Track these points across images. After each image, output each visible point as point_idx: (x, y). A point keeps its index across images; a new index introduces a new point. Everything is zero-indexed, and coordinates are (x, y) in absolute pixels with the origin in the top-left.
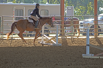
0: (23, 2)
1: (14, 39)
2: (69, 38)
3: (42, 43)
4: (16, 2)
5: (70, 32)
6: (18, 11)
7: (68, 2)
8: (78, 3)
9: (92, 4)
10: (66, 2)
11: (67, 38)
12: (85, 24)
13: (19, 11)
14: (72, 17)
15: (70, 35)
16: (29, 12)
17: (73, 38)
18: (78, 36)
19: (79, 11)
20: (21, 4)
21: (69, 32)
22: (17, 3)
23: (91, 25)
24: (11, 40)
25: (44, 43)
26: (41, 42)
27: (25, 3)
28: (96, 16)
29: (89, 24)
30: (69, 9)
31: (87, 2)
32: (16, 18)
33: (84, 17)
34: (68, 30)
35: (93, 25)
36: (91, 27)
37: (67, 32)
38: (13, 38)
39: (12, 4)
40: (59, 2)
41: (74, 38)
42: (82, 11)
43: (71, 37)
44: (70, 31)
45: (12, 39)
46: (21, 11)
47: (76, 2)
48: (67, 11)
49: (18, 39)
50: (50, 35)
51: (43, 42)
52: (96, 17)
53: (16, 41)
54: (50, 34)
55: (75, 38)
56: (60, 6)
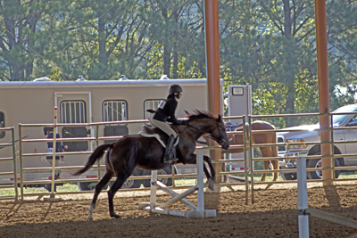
0: (84, 76)
1: (60, 200)
2: (239, 191)
3: (153, 211)
4: (61, 75)
5: (242, 169)
6: (68, 105)
7: (232, 70)
8: (266, 73)
9: (312, 75)
10: (226, 71)
11: (233, 191)
12: (292, 142)
13: (72, 105)
14: (246, 119)
15: (244, 178)
16: (107, 107)
17: (253, 190)
18: (270, 184)
19: (270, 98)
20: (78, 84)
21: (238, 170)
22: (67, 79)
23: (311, 146)
24: (48, 204)
25: (157, 208)
26: (148, 205)
27: (89, 79)
28: (325, 115)
29: (302, 140)
30: (235, 93)
31: (295, 70)
32: (65, 128)
33: (285, 118)
34: (235, 163)
35: (318, 146)
36: (311, 152)
37: (233, 169)
38: (57, 197)
39: (49, 84)
40: (201, 71)
41: (257, 190)
42: (277, 98)
43: (247, 187)
44: (244, 166)
45: (52, 199)
46: (77, 104)
47: (259, 71)
48: (231, 102)
49: (71, 200)
50: (177, 182)
51: (155, 206)
52: (327, 118)
53: (64, 208)
54: (177, 179)
55: (260, 189)
56: (206, 84)
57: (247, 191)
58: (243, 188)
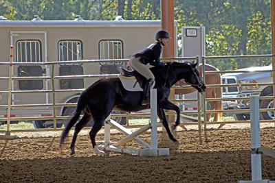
0: (40, 16)
1: (15, 138)
2: (192, 130)
3: (107, 149)
4: (16, 15)
5: (194, 109)
6: (23, 44)
7: (186, 12)
8: (219, 15)
9: (264, 17)
10: (179, 13)
11: (186, 130)
12: (244, 83)
13: (28, 44)
14: (200, 60)
15: (197, 118)
16: (62, 47)
17: (206, 130)
18: (222, 124)
19: (223, 40)
20: (34, 23)
21: (190, 110)
22: (22, 18)
24: (4, 141)
25: (111, 146)
26: (102, 143)
27: (45, 19)
29: (254, 81)
30: (188, 34)
31: (248, 13)
32: (20, 67)
33: (238, 60)
34: (188, 103)
35: (271, 87)
36: (264, 93)
37: (186, 109)
38: (12, 134)
39: (5, 24)
40: (155, 13)
41: (209, 130)
42: (230, 40)
43: (200, 127)
44: (197, 107)
45: (8, 137)
46: (33, 44)
47: (212, 13)
48: (184, 43)
49: (26, 137)
50: (131, 122)
51: (109, 145)
53: (20, 145)
54: (131, 118)
55: (212, 129)
56: (160, 26)
57: (199, 131)
58: (196, 127)
